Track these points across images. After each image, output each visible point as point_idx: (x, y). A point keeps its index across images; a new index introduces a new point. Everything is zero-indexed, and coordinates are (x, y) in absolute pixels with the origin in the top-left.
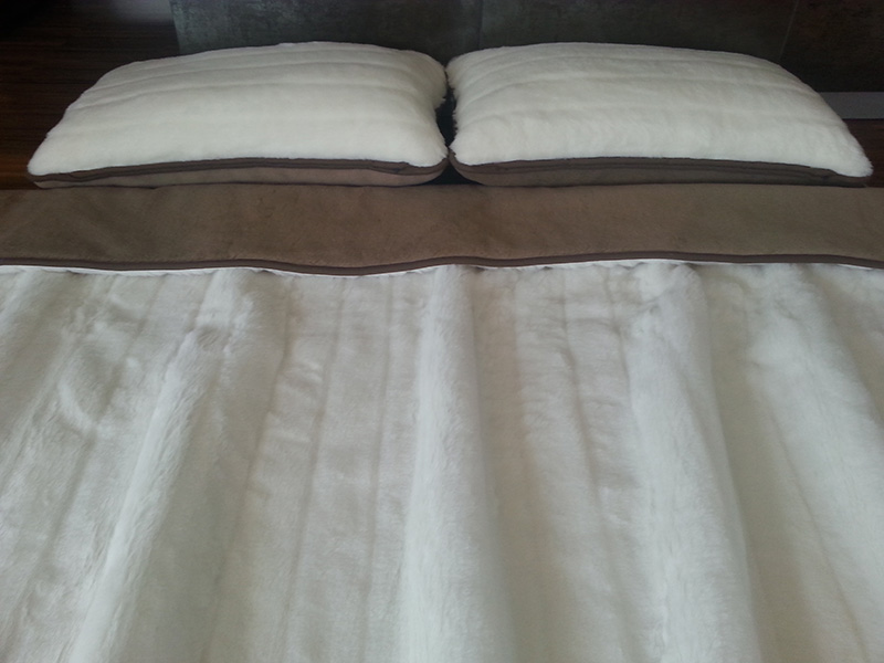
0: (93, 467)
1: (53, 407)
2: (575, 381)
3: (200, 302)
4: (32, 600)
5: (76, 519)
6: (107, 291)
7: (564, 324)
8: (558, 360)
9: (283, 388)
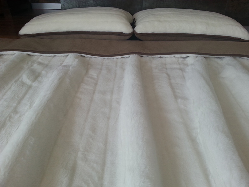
0: (31, 91)
1: (20, 80)
2: (169, 79)
3: (63, 62)
4: (10, 117)
5: (25, 101)
6: (38, 59)
7: (166, 69)
8: (165, 75)
9: (86, 78)
